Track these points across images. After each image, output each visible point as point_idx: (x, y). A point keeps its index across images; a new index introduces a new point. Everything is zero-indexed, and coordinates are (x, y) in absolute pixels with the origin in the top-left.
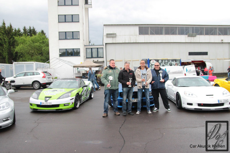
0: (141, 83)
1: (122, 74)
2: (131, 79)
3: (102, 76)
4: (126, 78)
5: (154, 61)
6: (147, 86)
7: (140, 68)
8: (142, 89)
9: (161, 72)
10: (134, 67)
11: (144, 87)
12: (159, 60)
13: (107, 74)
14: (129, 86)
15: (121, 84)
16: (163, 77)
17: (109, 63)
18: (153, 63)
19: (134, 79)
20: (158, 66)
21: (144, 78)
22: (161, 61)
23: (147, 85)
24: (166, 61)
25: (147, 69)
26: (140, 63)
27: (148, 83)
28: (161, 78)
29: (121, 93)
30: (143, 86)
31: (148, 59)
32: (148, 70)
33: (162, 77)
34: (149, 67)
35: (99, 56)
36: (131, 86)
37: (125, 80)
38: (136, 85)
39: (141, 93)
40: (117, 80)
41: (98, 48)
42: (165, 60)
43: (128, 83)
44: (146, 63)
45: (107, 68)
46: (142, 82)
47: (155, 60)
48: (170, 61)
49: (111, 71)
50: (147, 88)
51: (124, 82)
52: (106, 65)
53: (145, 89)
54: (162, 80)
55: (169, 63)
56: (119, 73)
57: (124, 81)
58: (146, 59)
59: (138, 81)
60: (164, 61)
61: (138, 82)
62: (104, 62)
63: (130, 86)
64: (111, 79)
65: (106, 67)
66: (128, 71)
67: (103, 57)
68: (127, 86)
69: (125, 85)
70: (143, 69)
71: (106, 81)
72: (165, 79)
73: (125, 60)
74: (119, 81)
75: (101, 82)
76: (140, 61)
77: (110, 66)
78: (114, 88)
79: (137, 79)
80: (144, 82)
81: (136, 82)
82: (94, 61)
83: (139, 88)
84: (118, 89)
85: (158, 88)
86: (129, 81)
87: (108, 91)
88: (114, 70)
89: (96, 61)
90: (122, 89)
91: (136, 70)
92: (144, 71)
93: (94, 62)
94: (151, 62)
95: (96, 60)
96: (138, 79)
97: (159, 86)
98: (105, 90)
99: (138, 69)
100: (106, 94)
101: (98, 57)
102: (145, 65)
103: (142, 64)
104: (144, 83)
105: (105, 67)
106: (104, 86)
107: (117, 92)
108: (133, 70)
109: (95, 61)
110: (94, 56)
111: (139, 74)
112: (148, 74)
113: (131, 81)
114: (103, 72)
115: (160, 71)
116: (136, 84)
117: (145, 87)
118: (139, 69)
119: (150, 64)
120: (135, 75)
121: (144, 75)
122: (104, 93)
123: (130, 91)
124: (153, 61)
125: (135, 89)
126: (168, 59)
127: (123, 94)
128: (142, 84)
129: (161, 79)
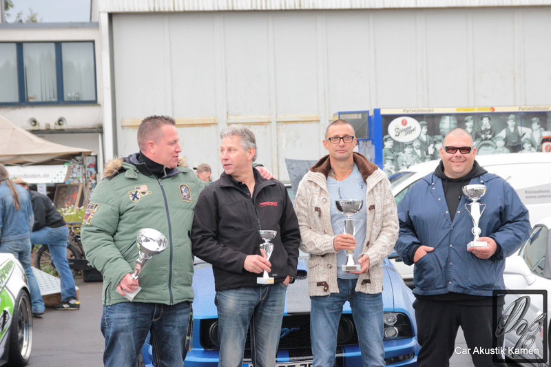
0: (333, 261)
1: (217, 203)
2: (268, 235)
3: (85, 222)
4: (238, 230)
5: (412, 122)
6: (366, 282)
7: (325, 167)
8: (340, 298)
9: (476, 193)
10: (290, 163)
11: (348, 285)
12: (440, 116)
13: (124, 207)
14: (260, 281)
15: (209, 267)
16: (486, 221)
17: (134, 135)
18: (403, 139)
19: (289, 236)
20: (467, 150)
21: (350, 230)
22: (454, 121)
23: (367, 272)
24: (486, 120)
25: (366, 173)
26: (323, 138)
27: (372, 262)
28: (477, 230)
29: (205, 323)
30: (341, 282)
31: (371, 114)
32: (372, 180)
33: (480, 225)
34: (379, 160)
35: (69, 94)
36: (271, 281)
37: (233, 243)
38: (303, 274)
39: (335, 323)
40: (185, 244)
41: (58, 44)
42: (478, 116)
43: (251, 262)
44: (360, 136)
45: (122, 170)
46: (339, 251)
47: (418, 117)
48: (511, 123)
49: (147, 188)
50: (368, 290)
51: (226, 253)
52: (116, 152)
53: (353, 296)
54: (481, 244)
55: (503, 134)
56: (194, 199)
57: (229, 251)
58: (363, 113)
59: (310, 249)
60: (469, 124)
61: (312, 256)
62: (100, 130)
63: (266, 279)
64: (152, 246)
65: (119, 164)
66: (251, 189)
67: (94, 102)
68: (248, 279)
69: (233, 273)
70: (344, 175)
71: (116, 253)
72: (503, 237)
73: (232, 119)
74: (195, 252)
75: (83, 255)
76: (325, 122)
77: (139, 156)
78: (161, 294)
79: (306, 234)
80: (350, 257)
81: (301, 254)
82: (35, 122)
83: (320, 292)
84: (188, 304)
85: (451, 287)
86: (256, 251)
87: (127, 314)
88: (167, 183)
89: (53, 126)
90: (217, 302)
91: (300, 178)
92: (348, 186)
93: (34, 132)
94: (393, 127)
95: (48, 117)
96: (314, 238)
97: (460, 279)
98: (109, 309)
99: (310, 175)
100: (110, 332)
101: (61, 100)
102: (356, 149)
103: (334, 145)
104: (351, 263)
105: (110, 160)
106: (101, 281)
107: (181, 318)
108: (284, 178)
109: (42, 126)
110: (34, 92)
111: (316, 205)
112: (372, 207)
113: (271, 247)
114: (93, 196)
115: (469, 188)
116: (299, 268)
117: (358, 288)
118: (319, 177)
119: (388, 145)
120: (296, 209)
121: (347, 211)
122: (103, 330)
123: (268, 312)
124: (404, 123)
125: (296, 299)
126: (497, 110)
127: (217, 333)
128: (334, 269)
129: (477, 237)
